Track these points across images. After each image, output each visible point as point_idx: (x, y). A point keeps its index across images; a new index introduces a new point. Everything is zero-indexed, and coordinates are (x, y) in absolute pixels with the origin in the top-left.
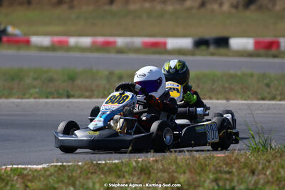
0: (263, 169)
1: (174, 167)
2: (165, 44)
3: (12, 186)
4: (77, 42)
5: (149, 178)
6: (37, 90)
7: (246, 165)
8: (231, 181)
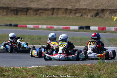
0: (103, 69)
1: (74, 68)
2: (70, 28)
3: (23, 73)
4: (42, 27)
5: (66, 72)
6: (30, 42)
7: (97, 68)
8: (93, 73)
